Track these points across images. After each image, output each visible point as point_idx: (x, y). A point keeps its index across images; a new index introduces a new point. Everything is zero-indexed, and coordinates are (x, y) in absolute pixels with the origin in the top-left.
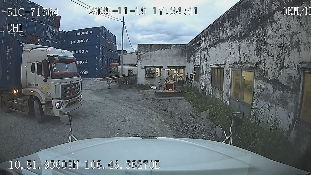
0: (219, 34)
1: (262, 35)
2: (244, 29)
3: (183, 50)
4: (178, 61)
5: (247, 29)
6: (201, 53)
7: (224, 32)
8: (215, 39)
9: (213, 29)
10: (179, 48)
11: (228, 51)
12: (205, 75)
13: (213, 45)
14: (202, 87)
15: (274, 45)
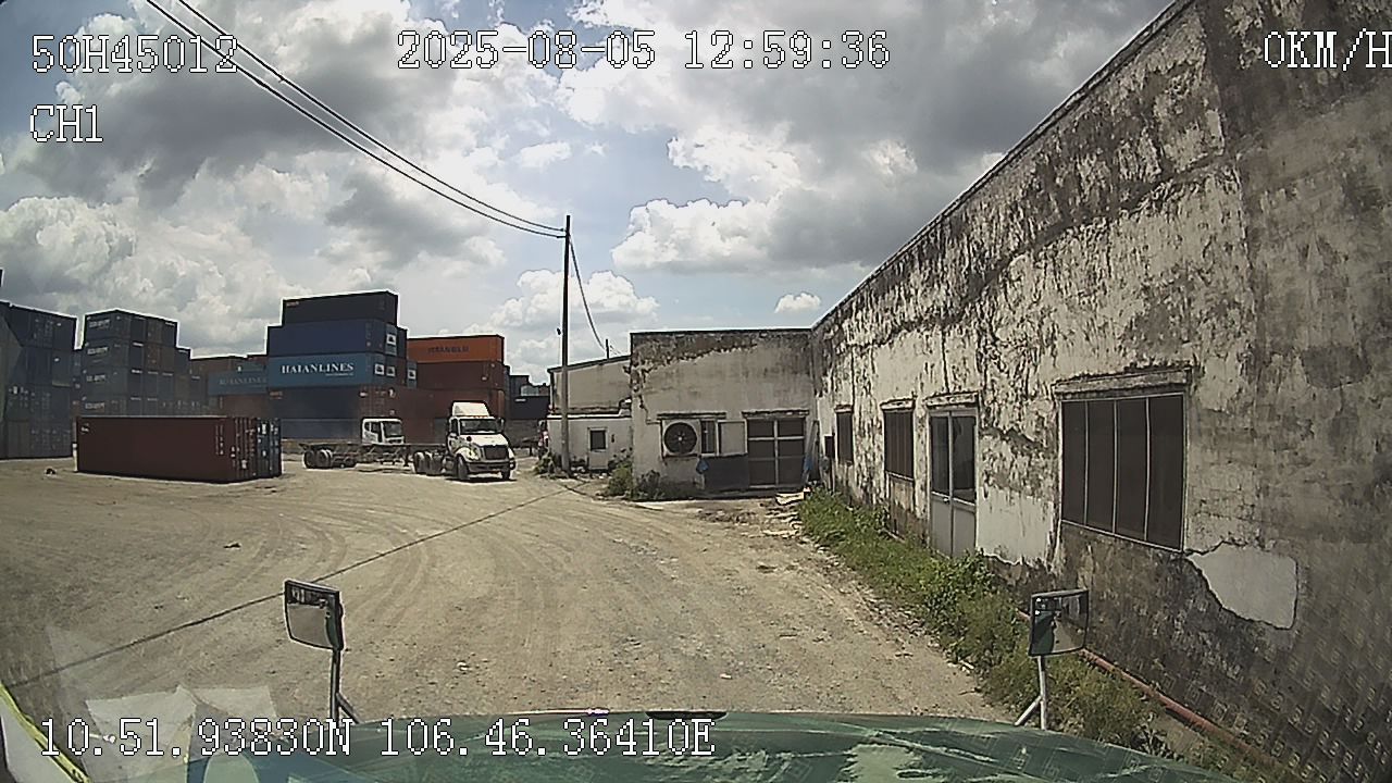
0: (898, 305)
1: (988, 317)
2: (954, 296)
4: (781, 393)
5: (959, 299)
6: (855, 364)
7: (911, 299)
8: (888, 318)
9: (884, 287)
10: (781, 343)
11: (921, 360)
12: (867, 438)
13: (886, 339)
14: (860, 477)
15: (1010, 343)
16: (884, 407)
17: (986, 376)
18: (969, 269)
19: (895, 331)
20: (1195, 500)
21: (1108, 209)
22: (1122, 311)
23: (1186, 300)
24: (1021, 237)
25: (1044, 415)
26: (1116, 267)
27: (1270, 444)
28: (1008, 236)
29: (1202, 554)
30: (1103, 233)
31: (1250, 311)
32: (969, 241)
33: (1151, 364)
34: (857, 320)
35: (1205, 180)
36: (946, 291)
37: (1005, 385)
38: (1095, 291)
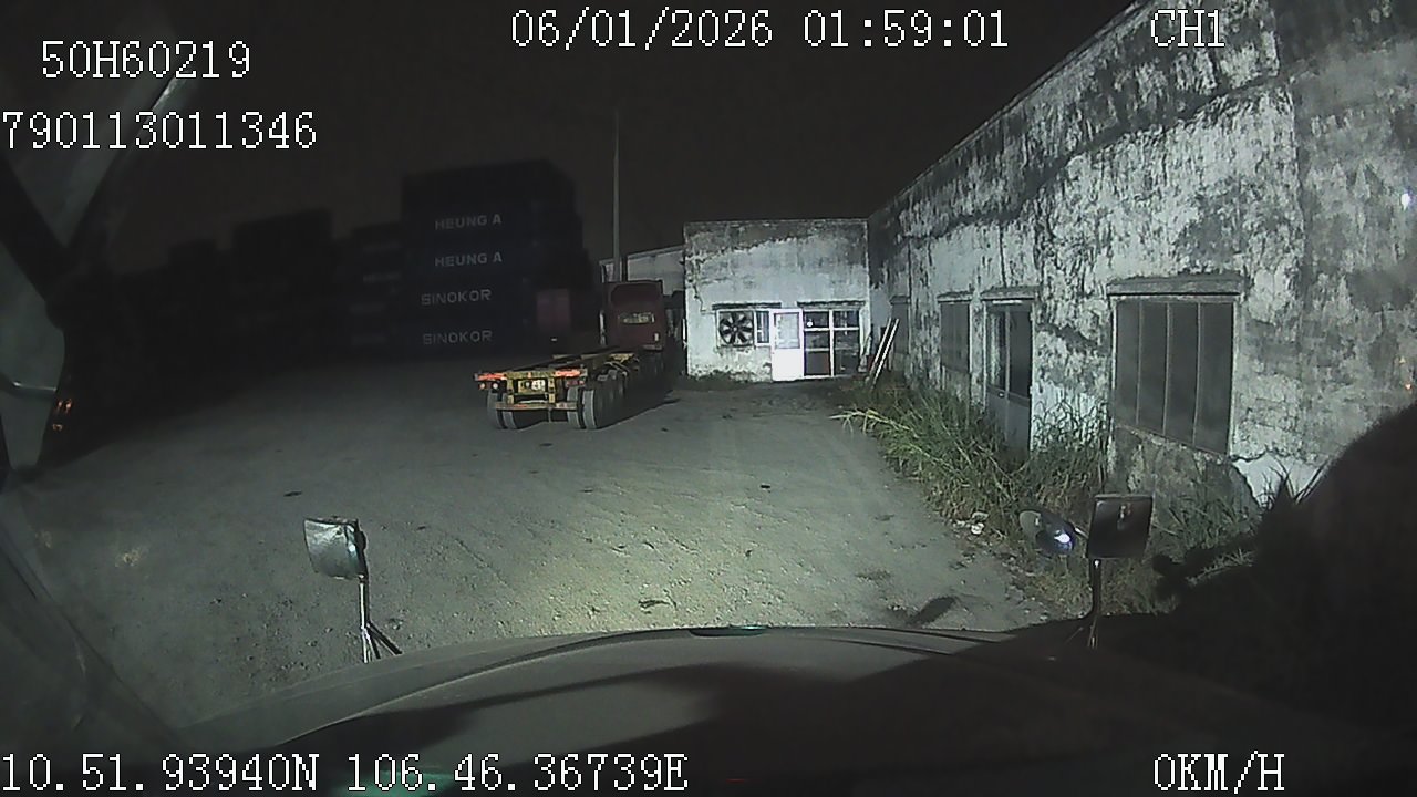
0: (956, 198)
1: (1045, 214)
2: (1012, 192)
4: (837, 282)
5: (1017, 195)
6: (911, 256)
7: (969, 193)
8: (946, 211)
10: (836, 233)
11: (978, 254)
12: (923, 330)
13: (943, 231)
14: (916, 369)
15: (1067, 241)
16: (942, 299)
17: (1042, 273)
18: (1027, 164)
19: (953, 224)
20: (1241, 407)
21: (1164, 116)
22: (1176, 218)
23: (1238, 212)
24: (1080, 137)
25: (1099, 314)
26: (1173, 174)
27: (1314, 358)
28: (1066, 136)
29: (1248, 460)
30: (1160, 141)
31: (1299, 229)
32: (1027, 139)
33: (1203, 271)
34: (913, 211)
35: (1259, 99)
36: (1005, 186)
37: (1061, 281)
38: (1151, 196)
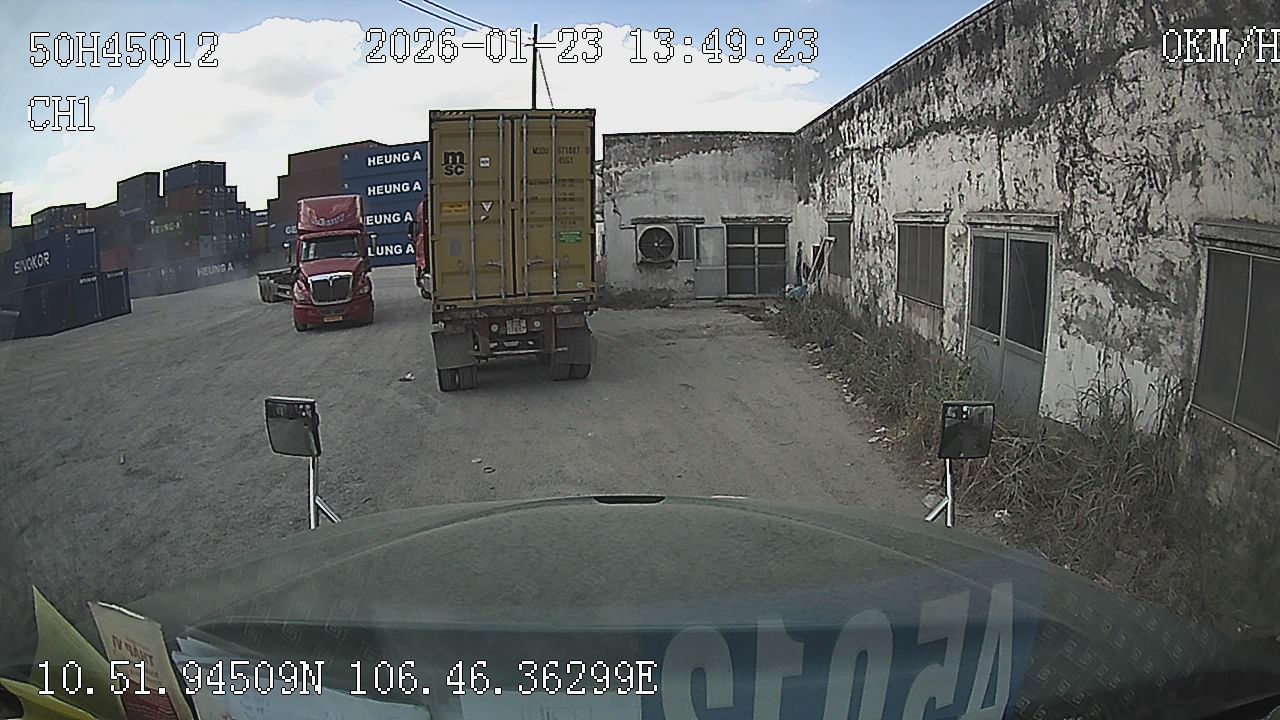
0: (925, 103)
1: (1079, 122)
2: (1019, 94)
3: (780, 154)
4: (763, 198)
5: (1028, 97)
6: (855, 170)
7: (946, 97)
8: (909, 118)
9: (903, 84)
10: (763, 146)
11: (960, 169)
12: (871, 252)
13: (904, 142)
14: (860, 295)
15: (1119, 158)
16: (898, 219)
17: (1072, 196)
18: (1046, 62)
19: (919, 133)
24: (1139, 28)
25: (1175, 260)
28: (1115, 26)
32: (1047, 30)
34: (860, 121)
36: (1007, 87)
37: (1106, 211)
